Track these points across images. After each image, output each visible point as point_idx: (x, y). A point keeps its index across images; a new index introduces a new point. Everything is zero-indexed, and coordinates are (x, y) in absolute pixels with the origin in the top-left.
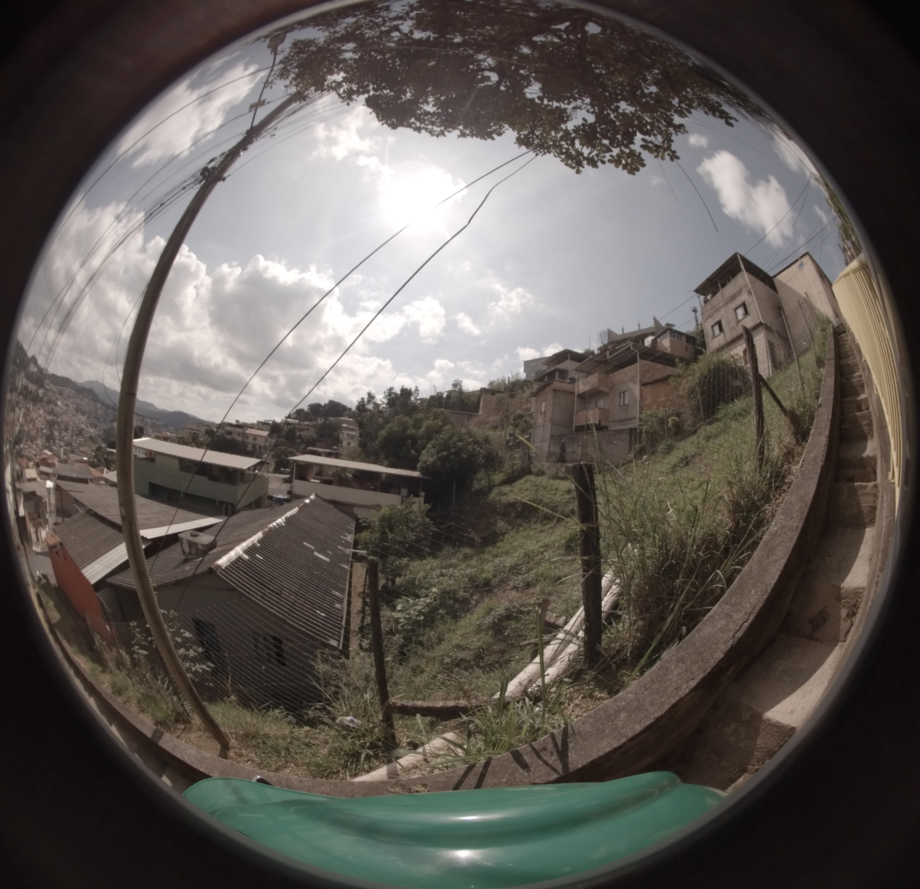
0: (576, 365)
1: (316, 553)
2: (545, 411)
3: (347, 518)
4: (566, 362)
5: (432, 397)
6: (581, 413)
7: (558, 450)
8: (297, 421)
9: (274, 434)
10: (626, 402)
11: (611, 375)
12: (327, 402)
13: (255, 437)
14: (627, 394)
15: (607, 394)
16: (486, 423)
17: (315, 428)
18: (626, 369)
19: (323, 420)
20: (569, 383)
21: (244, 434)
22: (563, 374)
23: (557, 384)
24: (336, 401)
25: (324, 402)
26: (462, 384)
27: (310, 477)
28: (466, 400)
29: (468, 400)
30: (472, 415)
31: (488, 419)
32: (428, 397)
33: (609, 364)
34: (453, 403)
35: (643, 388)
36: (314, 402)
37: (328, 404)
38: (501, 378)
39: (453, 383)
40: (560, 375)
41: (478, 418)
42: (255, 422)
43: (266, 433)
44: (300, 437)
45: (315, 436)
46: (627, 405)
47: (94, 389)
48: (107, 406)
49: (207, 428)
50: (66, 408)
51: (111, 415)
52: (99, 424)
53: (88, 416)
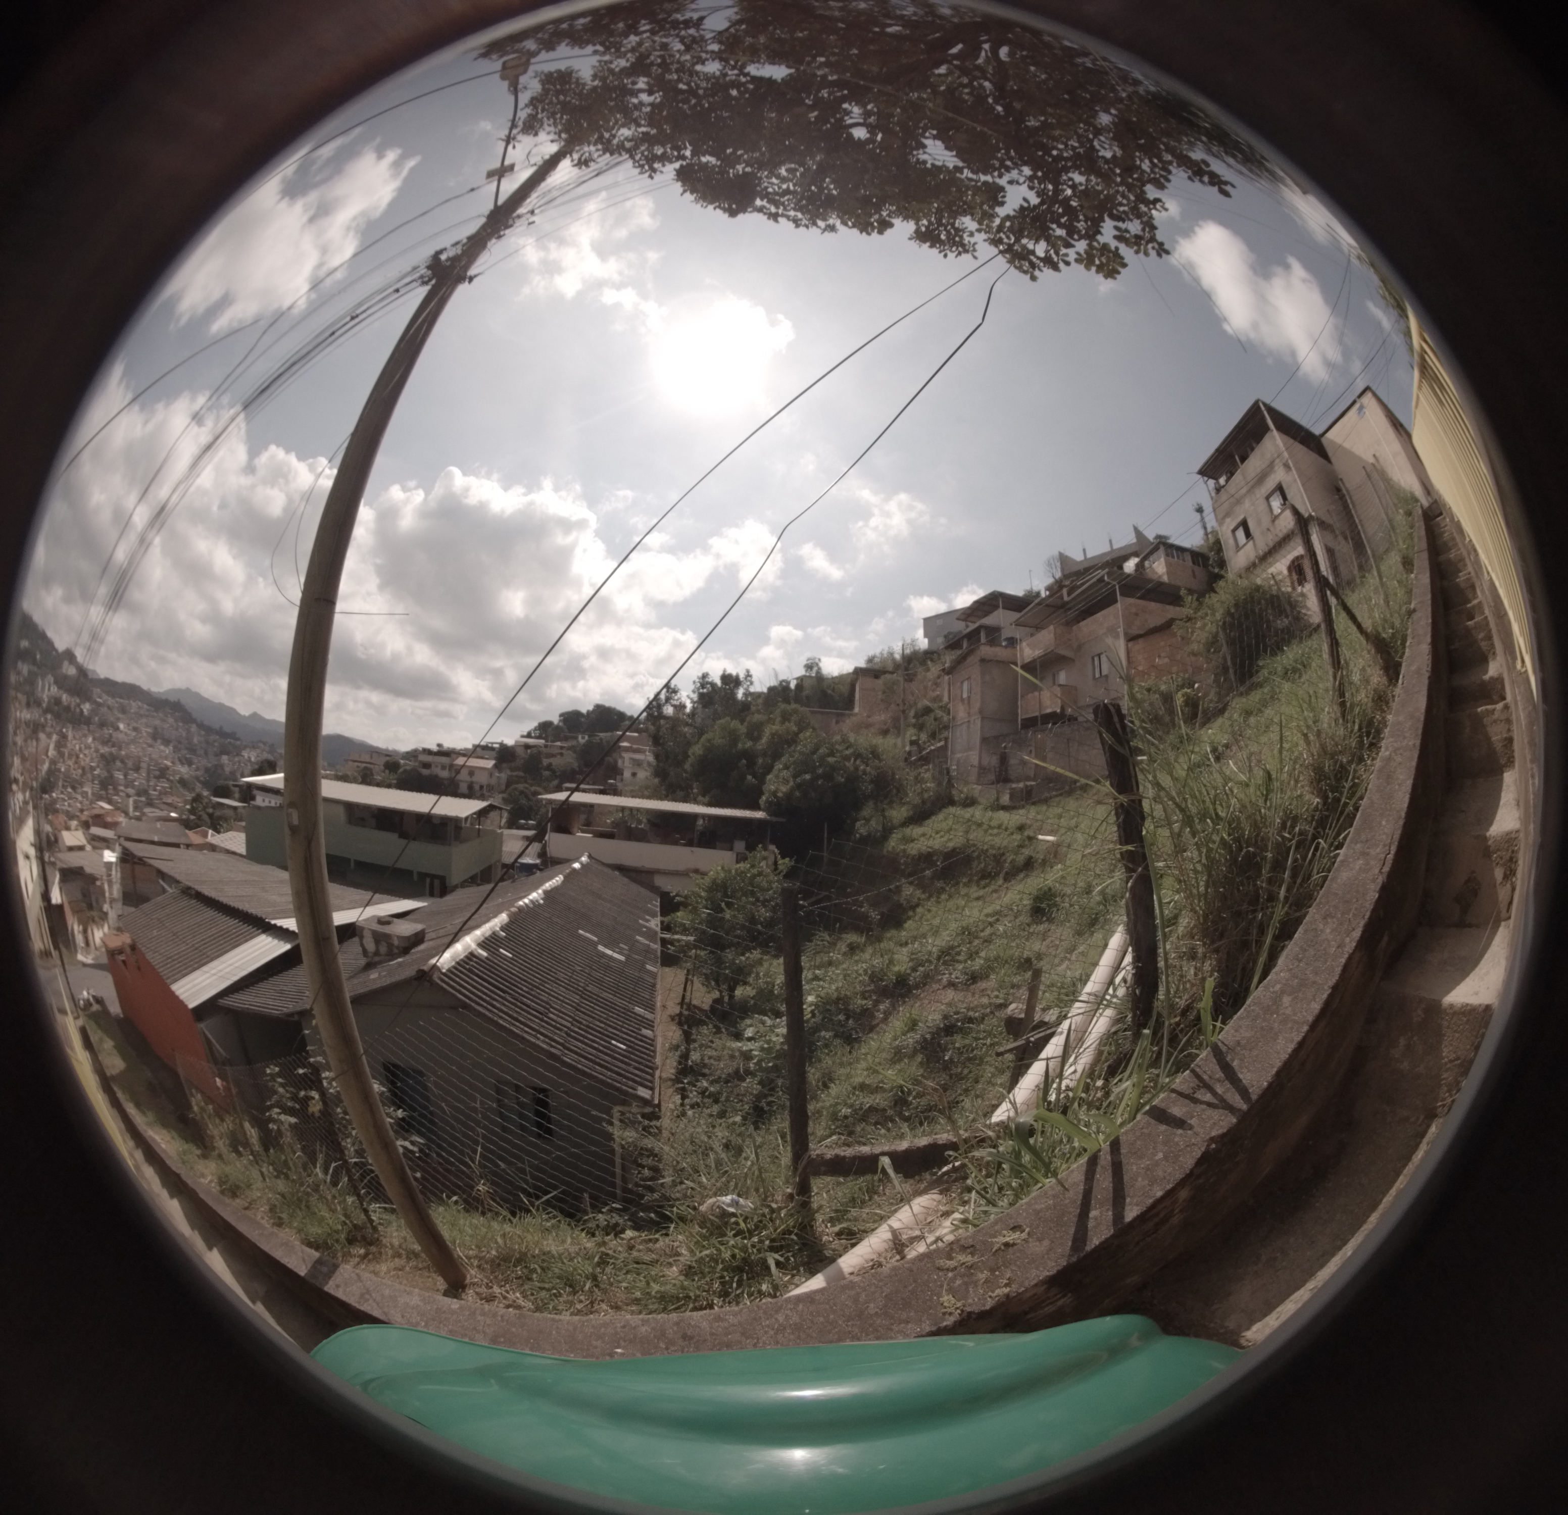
0: (1015, 616)
1: (600, 948)
2: (969, 697)
3: (644, 892)
4: (996, 613)
5: (771, 689)
6: (1030, 696)
7: (994, 761)
8: (542, 741)
9: (504, 765)
10: (1105, 672)
11: (1075, 628)
12: (591, 708)
13: (472, 771)
14: (1104, 658)
15: (1072, 660)
16: (868, 726)
17: (575, 752)
18: (1099, 615)
19: (586, 737)
20: (1006, 647)
21: (451, 766)
22: (993, 633)
23: (986, 651)
24: (607, 704)
25: (586, 707)
26: (821, 665)
27: (575, 830)
28: (829, 692)
29: (833, 690)
30: (843, 715)
31: (870, 720)
32: (765, 690)
33: (1069, 609)
34: (808, 697)
35: (1130, 644)
36: (570, 708)
37: (594, 710)
38: (886, 649)
39: (805, 662)
40: (987, 636)
41: (854, 718)
42: (470, 746)
43: (490, 764)
44: (549, 767)
45: (575, 765)
46: (1106, 676)
47: (183, 701)
48: (208, 730)
49: (386, 759)
50: (134, 733)
51: (217, 744)
52: (195, 758)
53: (175, 747)
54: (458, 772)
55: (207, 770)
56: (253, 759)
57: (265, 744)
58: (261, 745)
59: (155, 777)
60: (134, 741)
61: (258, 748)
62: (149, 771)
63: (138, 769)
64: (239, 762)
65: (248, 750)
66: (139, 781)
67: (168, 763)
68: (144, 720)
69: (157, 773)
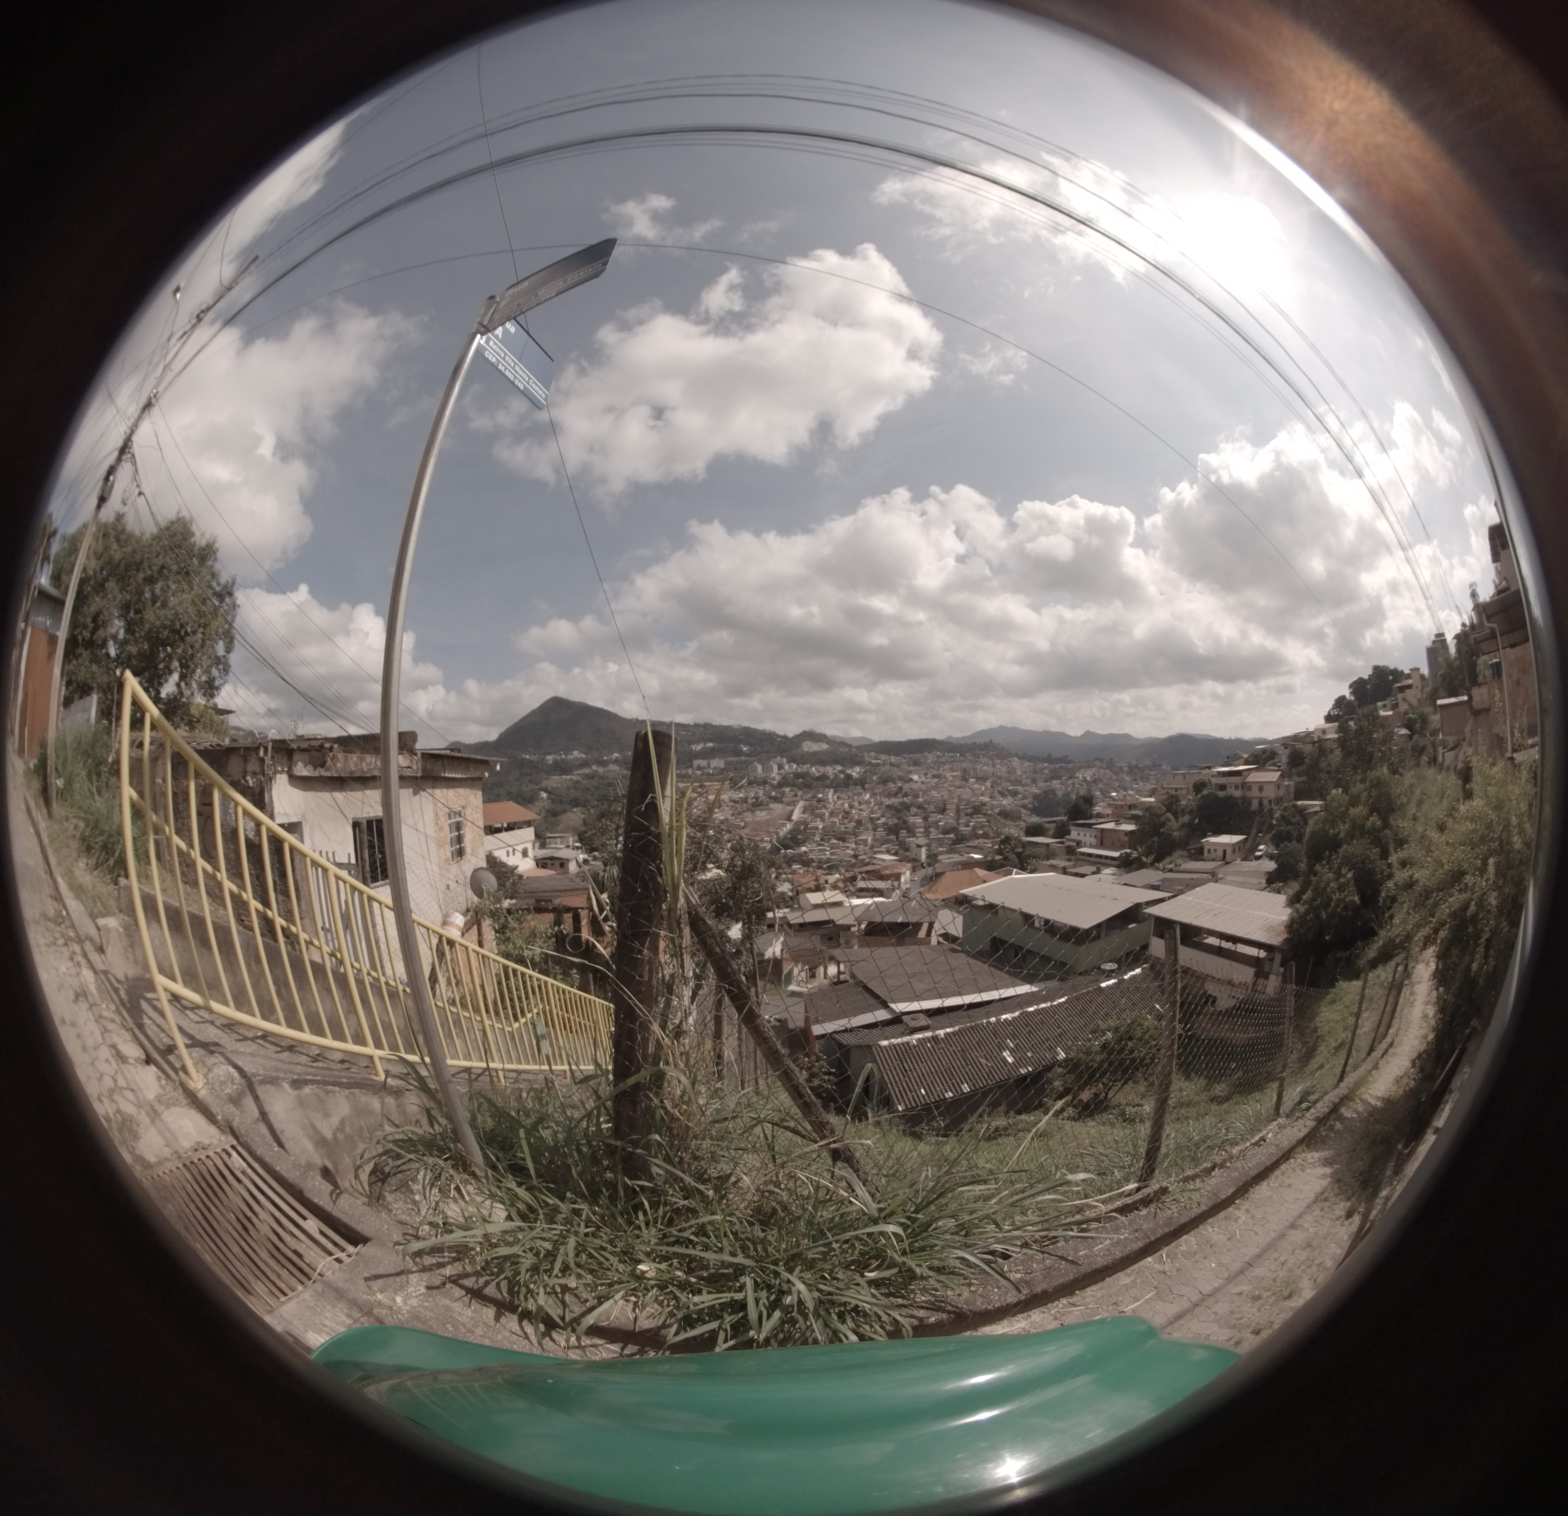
48: (1035, 759)
49: (1196, 779)
50: (935, 780)
51: (1046, 771)
52: (1020, 788)
53: (993, 782)
54: (1250, 789)
56: (1089, 779)
57: (1101, 761)
58: (1098, 763)
59: (967, 815)
60: (936, 787)
61: (1094, 766)
62: (958, 811)
63: (943, 811)
64: (1073, 784)
65: (1082, 771)
66: (945, 821)
67: (985, 799)
68: (948, 766)
69: (970, 811)
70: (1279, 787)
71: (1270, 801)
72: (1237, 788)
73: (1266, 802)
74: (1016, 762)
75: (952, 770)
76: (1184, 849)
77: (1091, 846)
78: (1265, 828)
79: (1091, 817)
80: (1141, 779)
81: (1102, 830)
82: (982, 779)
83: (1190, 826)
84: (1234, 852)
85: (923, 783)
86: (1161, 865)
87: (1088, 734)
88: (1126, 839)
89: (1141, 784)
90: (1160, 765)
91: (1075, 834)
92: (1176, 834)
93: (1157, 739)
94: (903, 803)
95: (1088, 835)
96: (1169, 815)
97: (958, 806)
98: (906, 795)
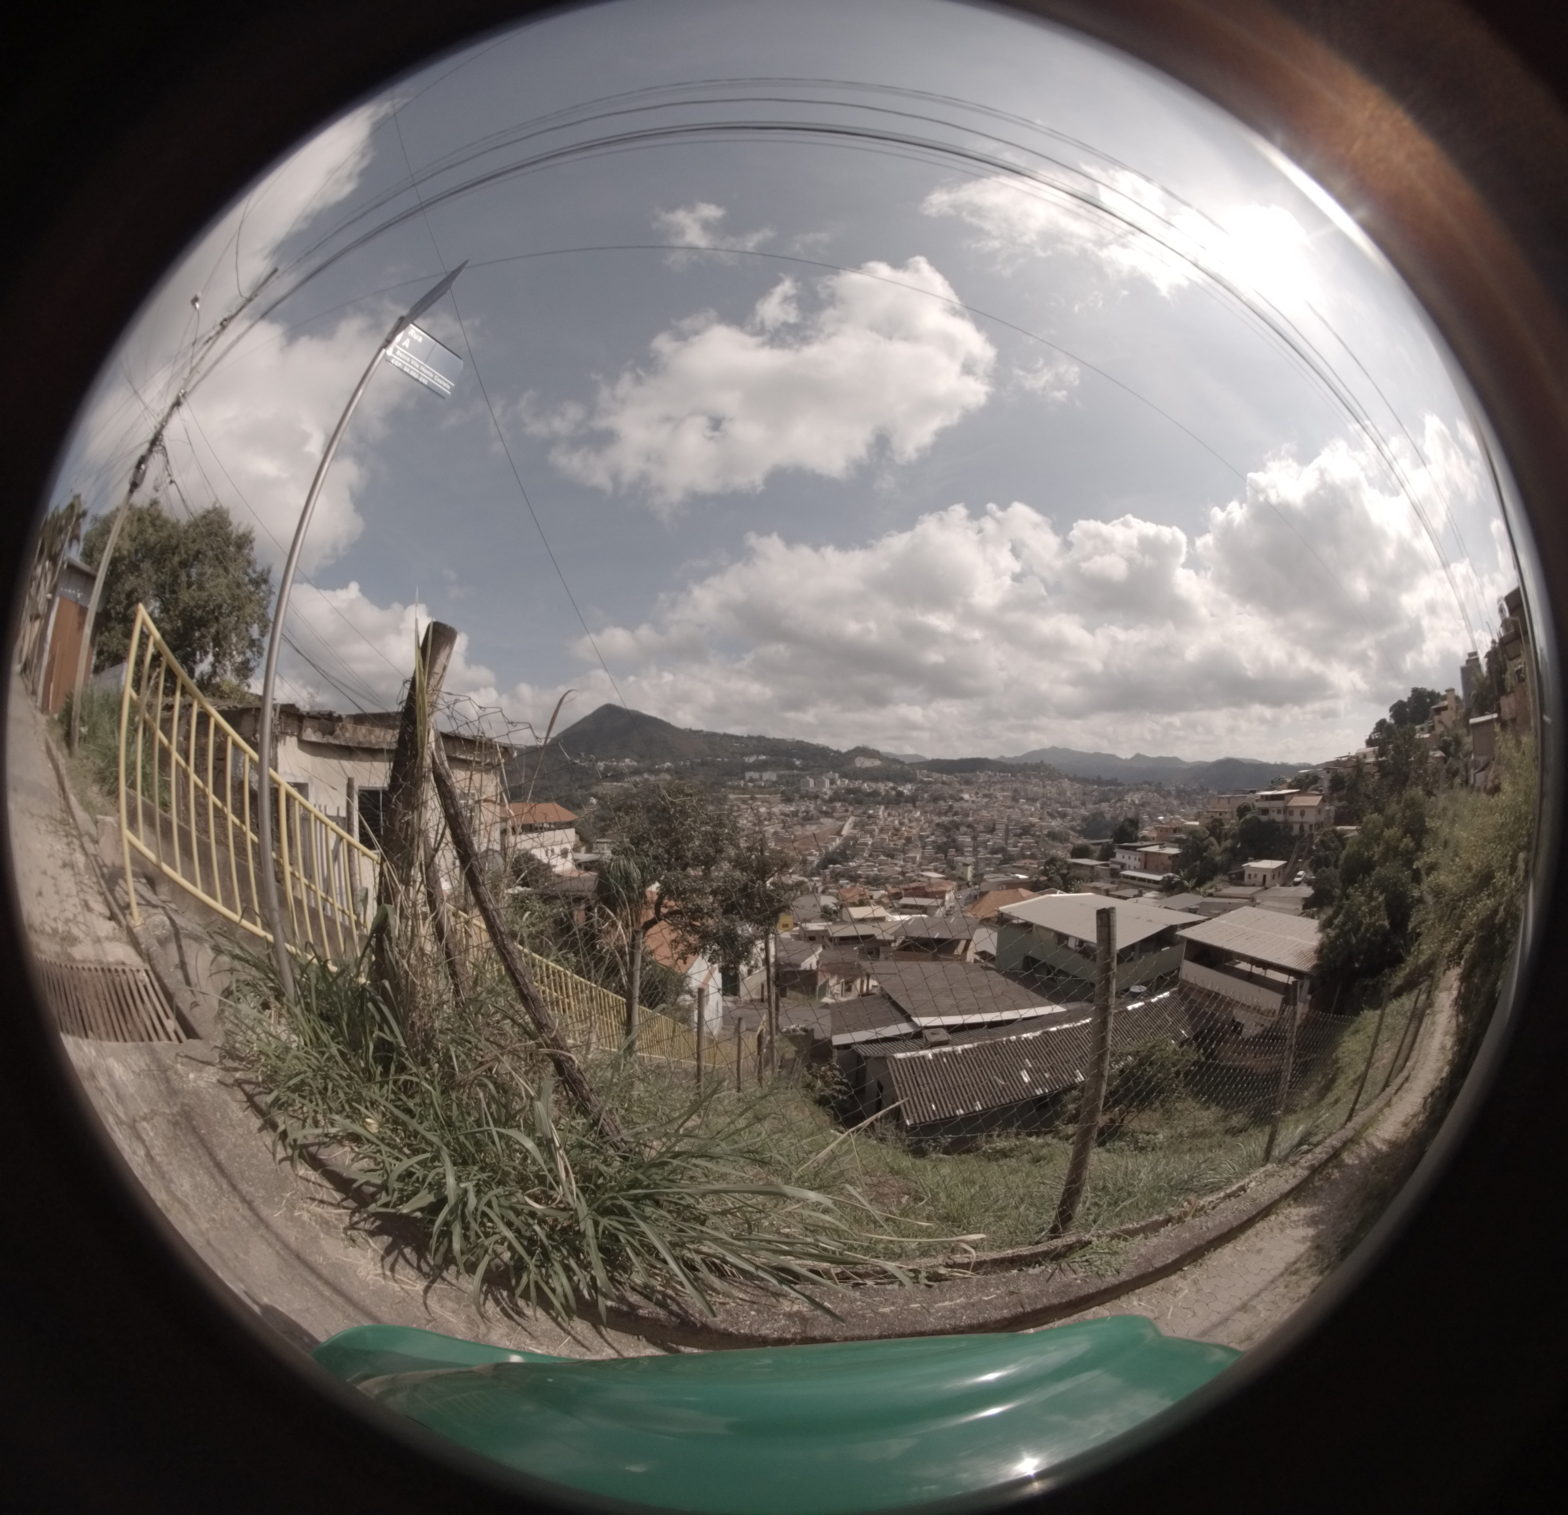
13: (1303, 811)
43: (1317, 801)
47: (1046, 762)
48: (1084, 781)
49: (1240, 803)
50: (986, 800)
51: (1095, 793)
52: (1069, 810)
53: (1043, 804)
54: (1291, 813)
55: (1084, 819)
56: (1137, 802)
57: (1149, 784)
58: (1146, 786)
59: (1015, 835)
60: (986, 807)
61: (1143, 789)
62: (1007, 831)
63: (992, 830)
64: (1122, 807)
65: (1131, 794)
66: (993, 841)
67: (1034, 820)
68: (999, 786)
69: (1019, 831)
70: (1319, 812)
71: (1311, 826)
72: (1279, 812)
73: (1306, 827)
74: (1066, 783)
75: (1003, 790)
76: (1225, 874)
77: (1135, 869)
78: (1304, 853)
79: (1135, 841)
80: (1189, 803)
81: (1147, 853)
82: (1032, 800)
83: (1232, 850)
84: (1274, 877)
85: (973, 802)
86: (1202, 890)
87: (1138, 757)
88: (1169, 862)
89: (1188, 807)
90: (1207, 790)
91: (1120, 856)
92: (1218, 858)
93: (1206, 763)
94: (953, 822)
95: (1133, 857)
96: (1212, 839)
97: (1007, 826)
98: (956, 814)
